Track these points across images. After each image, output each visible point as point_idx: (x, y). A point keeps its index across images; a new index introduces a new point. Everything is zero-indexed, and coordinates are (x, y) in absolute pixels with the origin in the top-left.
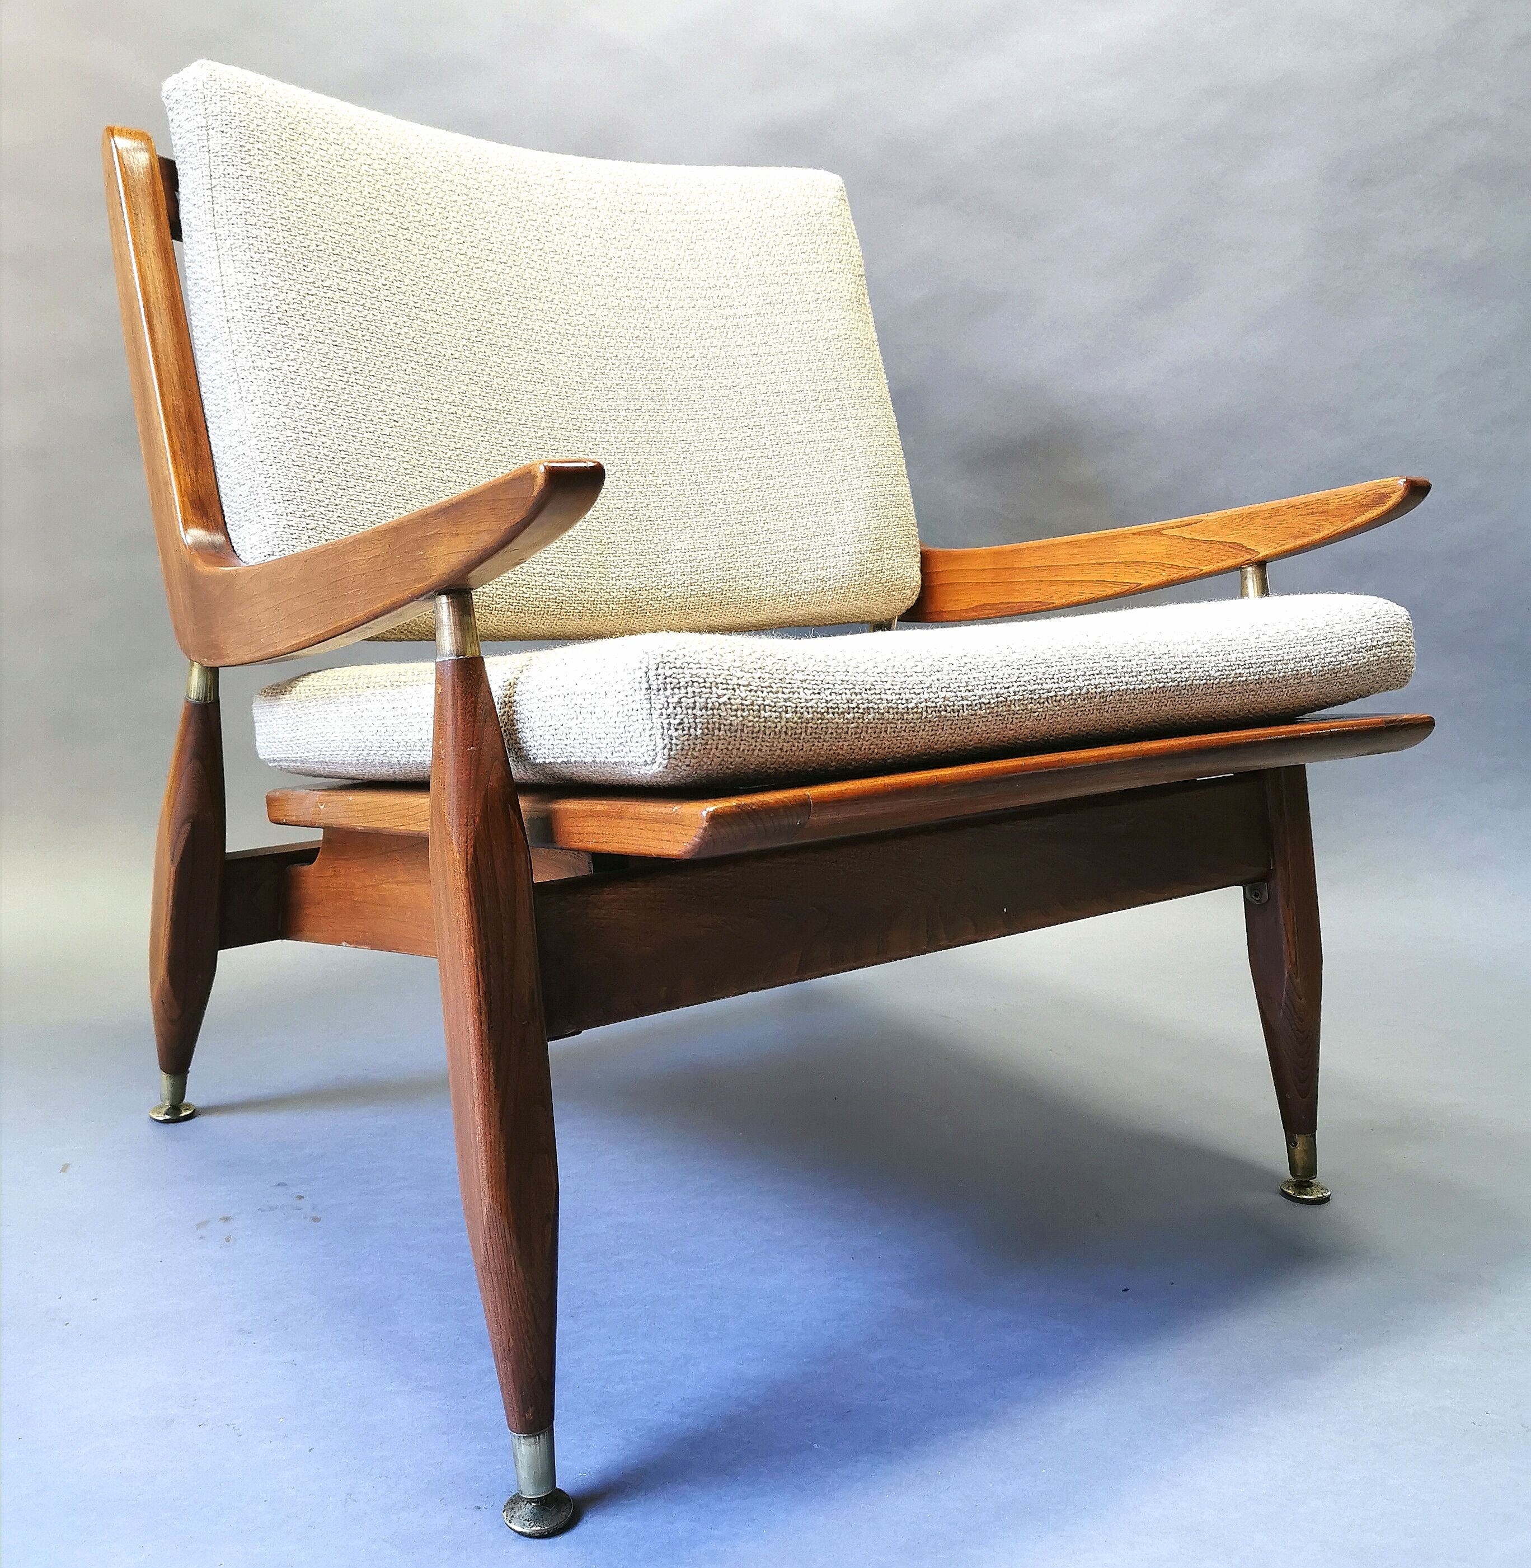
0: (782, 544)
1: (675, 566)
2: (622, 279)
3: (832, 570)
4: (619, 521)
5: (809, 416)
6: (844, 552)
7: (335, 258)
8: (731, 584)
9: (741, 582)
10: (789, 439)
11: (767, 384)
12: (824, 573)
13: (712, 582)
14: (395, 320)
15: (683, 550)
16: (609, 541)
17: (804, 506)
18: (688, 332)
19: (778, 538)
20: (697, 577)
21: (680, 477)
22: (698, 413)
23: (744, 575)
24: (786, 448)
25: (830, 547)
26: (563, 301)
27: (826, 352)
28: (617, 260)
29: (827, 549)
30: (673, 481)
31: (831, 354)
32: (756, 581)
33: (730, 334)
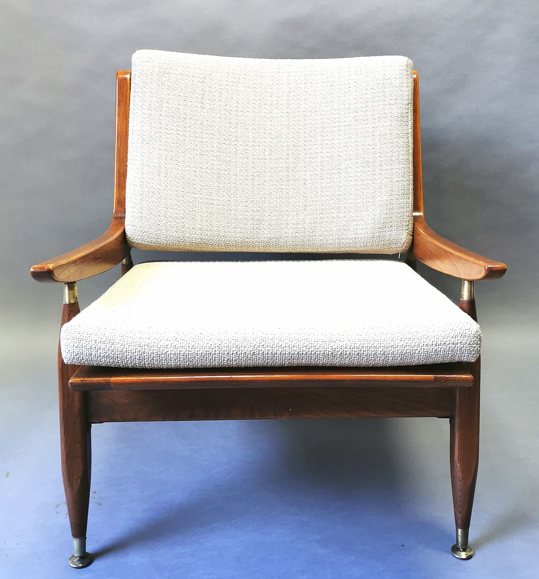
0: (339, 223)
1: (289, 230)
2: (293, 113)
3: (360, 235)
4: (269, 212)
5: (363, 169)
6: (366, 228)
7: (172, 118)
8: (313, 238)
9: (318, 237)
10: (351, 179)
11: (347, 155)
12: (356, 236)
13: (305, 237)
14: (190, 138)
15: (294, 224)
16: (263, 219)
17: (352, 207)
18: (316, 134)
19: (337, 220)
20: (298, 234)
21: (299, 194)
22: (313, 168)
23: (319, 235)
24: (349, 183)
25: (360, 226)
26: (264, 124)
27: (379, 141)
28: (292, 105)
29: (359, 226)
30: (296, 196)
31: (381, 141)
32: (325, 237)
33: (336, 134)
